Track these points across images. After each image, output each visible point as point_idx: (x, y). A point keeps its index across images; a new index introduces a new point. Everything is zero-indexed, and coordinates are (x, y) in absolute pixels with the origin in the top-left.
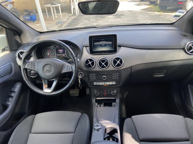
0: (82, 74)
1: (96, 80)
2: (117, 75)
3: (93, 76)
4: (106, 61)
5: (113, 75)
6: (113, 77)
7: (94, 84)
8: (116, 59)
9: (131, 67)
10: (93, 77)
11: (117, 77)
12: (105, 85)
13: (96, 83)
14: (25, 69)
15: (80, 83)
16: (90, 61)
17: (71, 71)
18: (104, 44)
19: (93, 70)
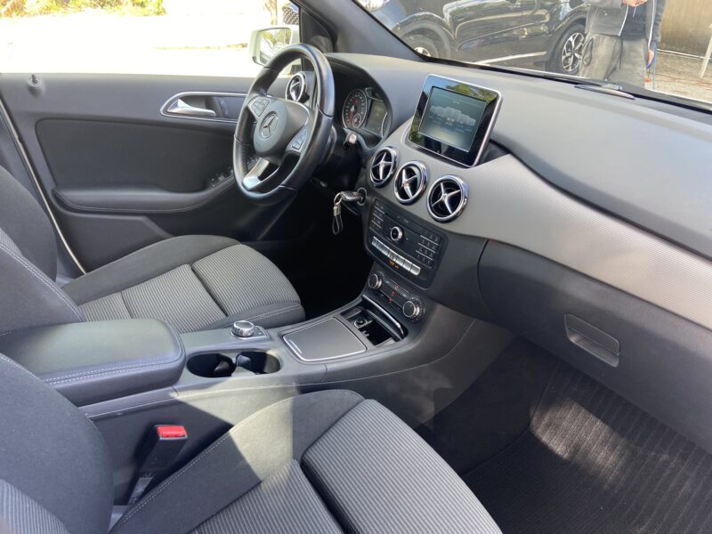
1: (379, 231)
2: (431, 246)
3: (378, 213)
5: (421, 240)
6: (419, 247)
7: (373, 243)
9: (488, 240)
10: (378, 219)
11: (429, 253)
12: (393, 264)
13: (376, 243)
14: (247, 109)
15: (335, 214)
16: (386, 160)
17: (299, 151)
18: (453, 120)
19: (380, 191)
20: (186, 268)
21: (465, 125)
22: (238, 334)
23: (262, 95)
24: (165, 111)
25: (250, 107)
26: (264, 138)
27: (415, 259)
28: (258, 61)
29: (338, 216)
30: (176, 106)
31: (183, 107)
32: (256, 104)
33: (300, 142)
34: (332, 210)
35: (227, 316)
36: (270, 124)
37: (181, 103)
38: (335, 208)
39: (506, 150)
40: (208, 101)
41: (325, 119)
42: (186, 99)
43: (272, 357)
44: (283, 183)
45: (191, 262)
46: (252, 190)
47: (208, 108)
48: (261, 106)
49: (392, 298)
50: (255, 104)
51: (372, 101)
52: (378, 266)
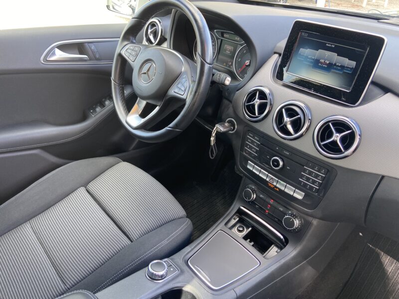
0: (233, 125)
1: (255, 157)
2: (317, 176)
3: (252, 142)
4: (301, 115)
5: (305, 171)
6: (302, 176)
7: (248, 167)
8: (332, 124)
9: (383, 177)
10: (252, 145)
11: (314, 182)
12: (272, 186)
13: (251, 166)
14: (120, 55)
15: (212, 144)
16: (260, 98)
17: (184, 97)
18: (328, 62)
19: (256, 126)
20: (82, 190)
21: (343, 67)
22: (153, 278)
23: (132, 43)
24: (45, 59)
25: (123, 53)
26: (143, 83)
27: (298, 186)
28: (111, 8)
29: (214, 145)
30: (54, 54)
31: (59, 55)
32: (129, 51)
33: (183, 89)
34: (210, 141)
35: (132, 242)
36: (148, 70)
37: (57, 51)
38: (212, 139)
39: (386, 90)
40: (80, 48)
41: (207, 67)
42: (62, 48)
43: (188, 292)
44: (171, 125)
45: (85, 185)
46: (136, 128)
47: (81, 53)
48: (134, 53)
49: (268, 210)
50: (127, 50)
51: (222, 40)
52: (249, 181)
